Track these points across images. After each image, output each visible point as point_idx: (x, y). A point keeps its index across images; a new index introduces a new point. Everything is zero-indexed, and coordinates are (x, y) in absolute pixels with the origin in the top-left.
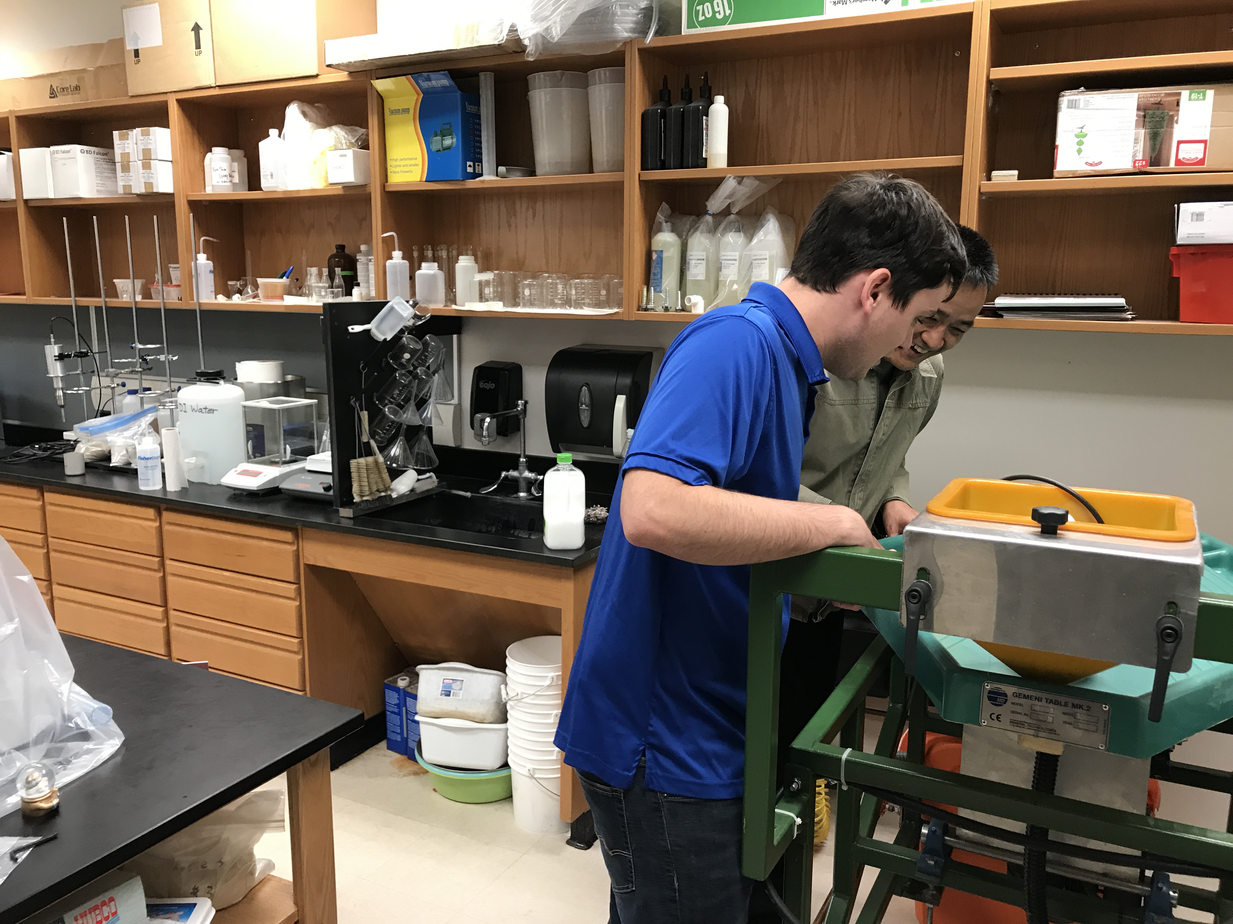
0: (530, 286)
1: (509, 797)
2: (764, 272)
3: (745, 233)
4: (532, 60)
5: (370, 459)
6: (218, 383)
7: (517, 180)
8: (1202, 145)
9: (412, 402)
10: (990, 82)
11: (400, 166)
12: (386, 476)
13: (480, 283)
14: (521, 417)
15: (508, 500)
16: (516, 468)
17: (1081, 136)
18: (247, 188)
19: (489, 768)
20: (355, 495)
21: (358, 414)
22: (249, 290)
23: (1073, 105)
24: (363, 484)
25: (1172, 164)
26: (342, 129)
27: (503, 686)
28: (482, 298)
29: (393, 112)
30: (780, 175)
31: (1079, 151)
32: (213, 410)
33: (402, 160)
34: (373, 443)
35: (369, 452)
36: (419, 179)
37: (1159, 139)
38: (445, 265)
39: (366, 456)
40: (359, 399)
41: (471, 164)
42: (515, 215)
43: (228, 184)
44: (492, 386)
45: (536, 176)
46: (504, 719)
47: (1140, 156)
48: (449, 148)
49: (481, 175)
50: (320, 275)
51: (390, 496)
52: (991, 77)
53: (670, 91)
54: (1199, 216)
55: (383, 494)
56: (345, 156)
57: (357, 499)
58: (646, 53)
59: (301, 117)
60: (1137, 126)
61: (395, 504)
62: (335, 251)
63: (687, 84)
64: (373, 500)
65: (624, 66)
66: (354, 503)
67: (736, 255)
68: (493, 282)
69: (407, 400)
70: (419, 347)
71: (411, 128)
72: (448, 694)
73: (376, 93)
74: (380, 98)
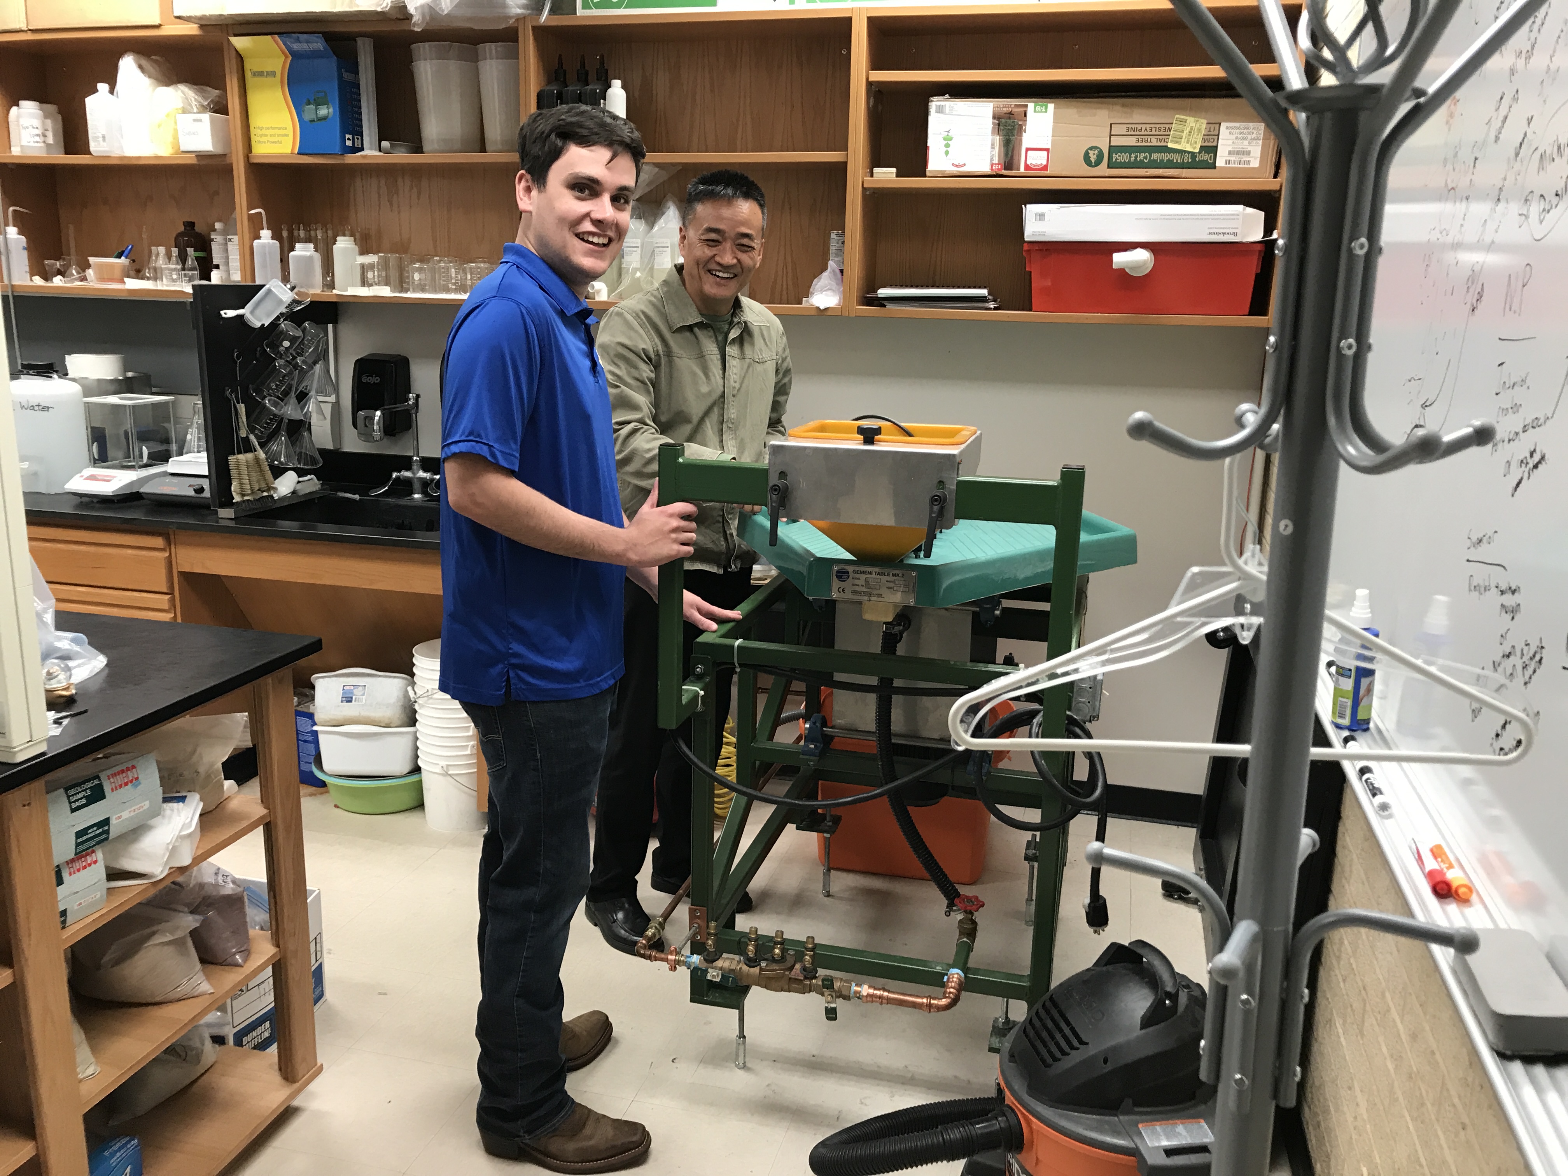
0: (420, 270)
1: (420, 805)
2: (666, 260)
3: (646, 220)
4: (419, 30)
5: (250, 456)
6: (51, 377)
7: (402, 157)
8: (1045, 153)
9: (293, 395)
10: (870, 84)
11: (266, 135)
12: (269, 474)
13: (363, 266)
14: (413, 411)
15: (403, 502)
16: (409, 468)
17: (948, 139)
18: (62, 150)
19: (398, 774)
20: (234, 494)
21: (234, 405)
22: (74, 272)
23: (940, 110)
24: (244, 481)
25: (1022, 169)
26: (190, 88)
27: (409, 689)
28: (364, 283)
29: (255, 74)
30: (679, 163)
31: (947, 153)
32: (48, 408)
33: (268, 128)
34: (252, 438)
35: (247, 447)
36: (289, 151)
37: (1011, 146)
38: (321, 245)
39: (246, 452)
40: (234, 391)
41: (350, 137)
42: (398, 194)
43: (42, 145)
44: (376, 380)
45: (422, 152)
46: (412, 722)
47: (996, 161)
48: (324, 118)
49: (362, 149)
50: (169, 256)
51: (272, 497)
52: (870, 80)
53: (565, 71)
54: (1041, 216)
55: (265, 494)
56: (200, 120)
57: (237, 499)
58: (541, 32)
59: (138, 72)
60: (993, 133)
61: (277, 505)
62: (182, 229)
63: (583, 65)
64: (255, 500)
65: (517, 41)
66: (234, 504)
67: (638, 242)
68: (378, 265)
69: (286, 394)
70: (298, 333)
71: (279, 94)
72: (349, 700)
73: (234, 52)
74: (239, 59)
